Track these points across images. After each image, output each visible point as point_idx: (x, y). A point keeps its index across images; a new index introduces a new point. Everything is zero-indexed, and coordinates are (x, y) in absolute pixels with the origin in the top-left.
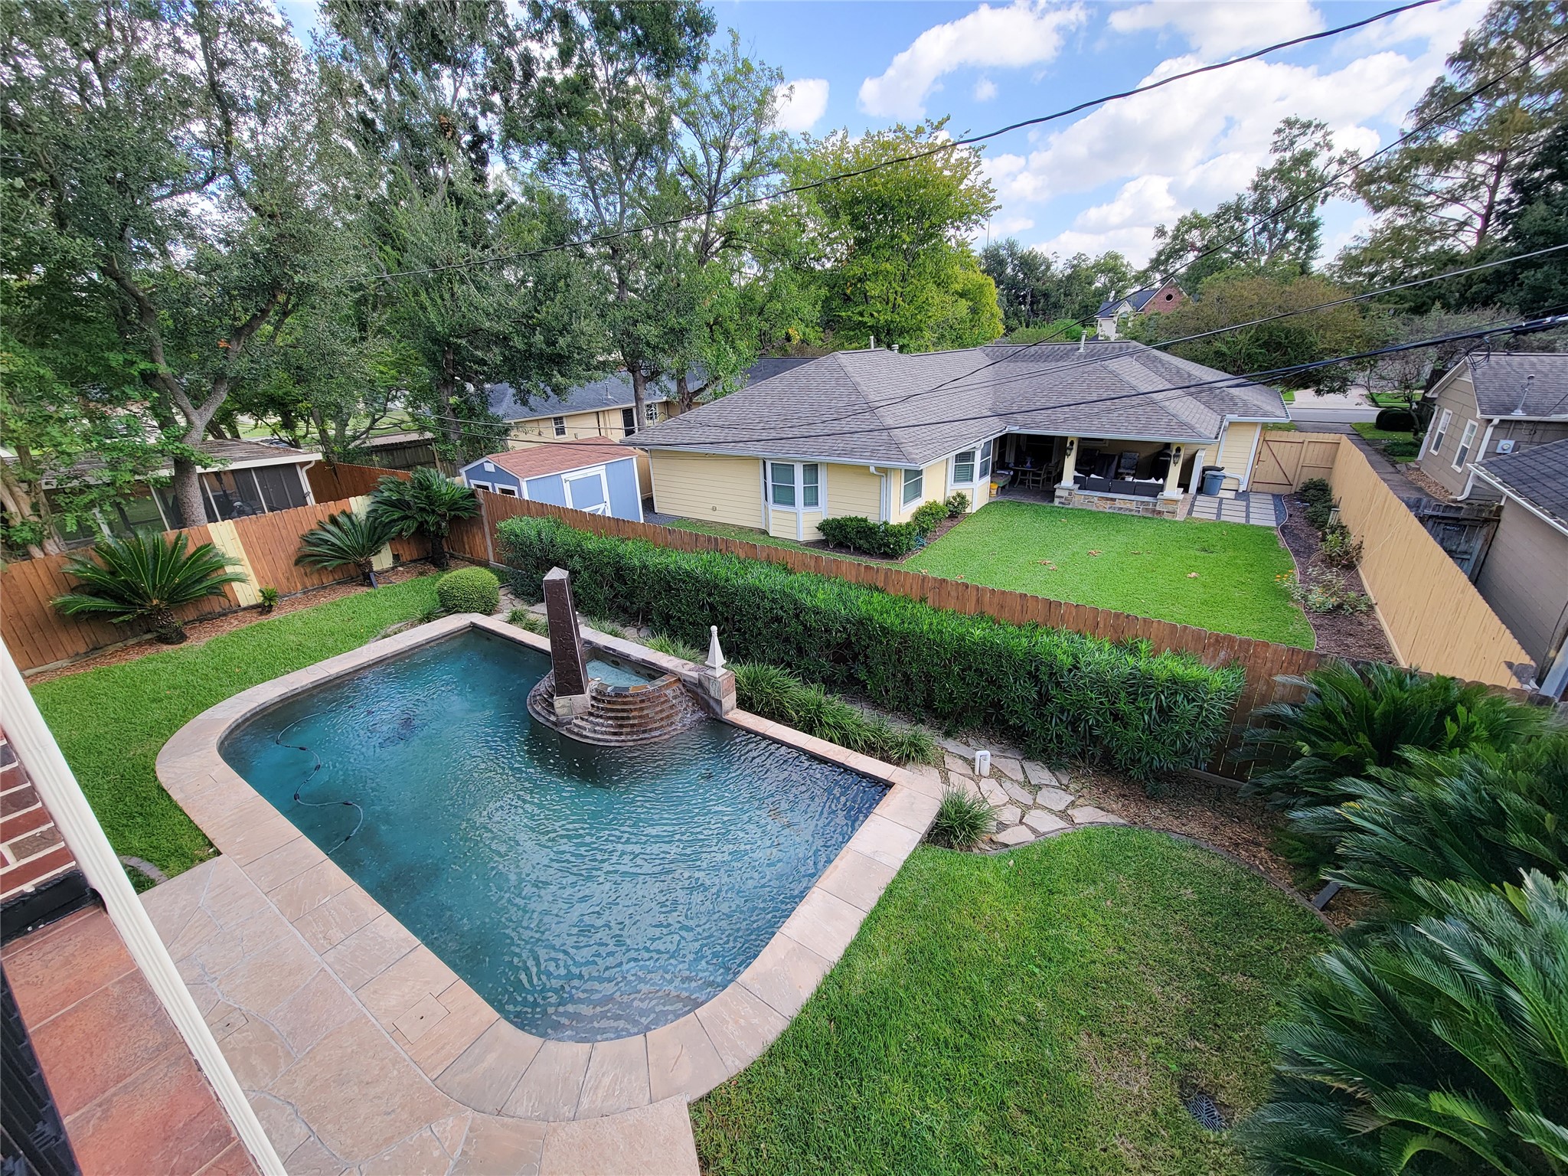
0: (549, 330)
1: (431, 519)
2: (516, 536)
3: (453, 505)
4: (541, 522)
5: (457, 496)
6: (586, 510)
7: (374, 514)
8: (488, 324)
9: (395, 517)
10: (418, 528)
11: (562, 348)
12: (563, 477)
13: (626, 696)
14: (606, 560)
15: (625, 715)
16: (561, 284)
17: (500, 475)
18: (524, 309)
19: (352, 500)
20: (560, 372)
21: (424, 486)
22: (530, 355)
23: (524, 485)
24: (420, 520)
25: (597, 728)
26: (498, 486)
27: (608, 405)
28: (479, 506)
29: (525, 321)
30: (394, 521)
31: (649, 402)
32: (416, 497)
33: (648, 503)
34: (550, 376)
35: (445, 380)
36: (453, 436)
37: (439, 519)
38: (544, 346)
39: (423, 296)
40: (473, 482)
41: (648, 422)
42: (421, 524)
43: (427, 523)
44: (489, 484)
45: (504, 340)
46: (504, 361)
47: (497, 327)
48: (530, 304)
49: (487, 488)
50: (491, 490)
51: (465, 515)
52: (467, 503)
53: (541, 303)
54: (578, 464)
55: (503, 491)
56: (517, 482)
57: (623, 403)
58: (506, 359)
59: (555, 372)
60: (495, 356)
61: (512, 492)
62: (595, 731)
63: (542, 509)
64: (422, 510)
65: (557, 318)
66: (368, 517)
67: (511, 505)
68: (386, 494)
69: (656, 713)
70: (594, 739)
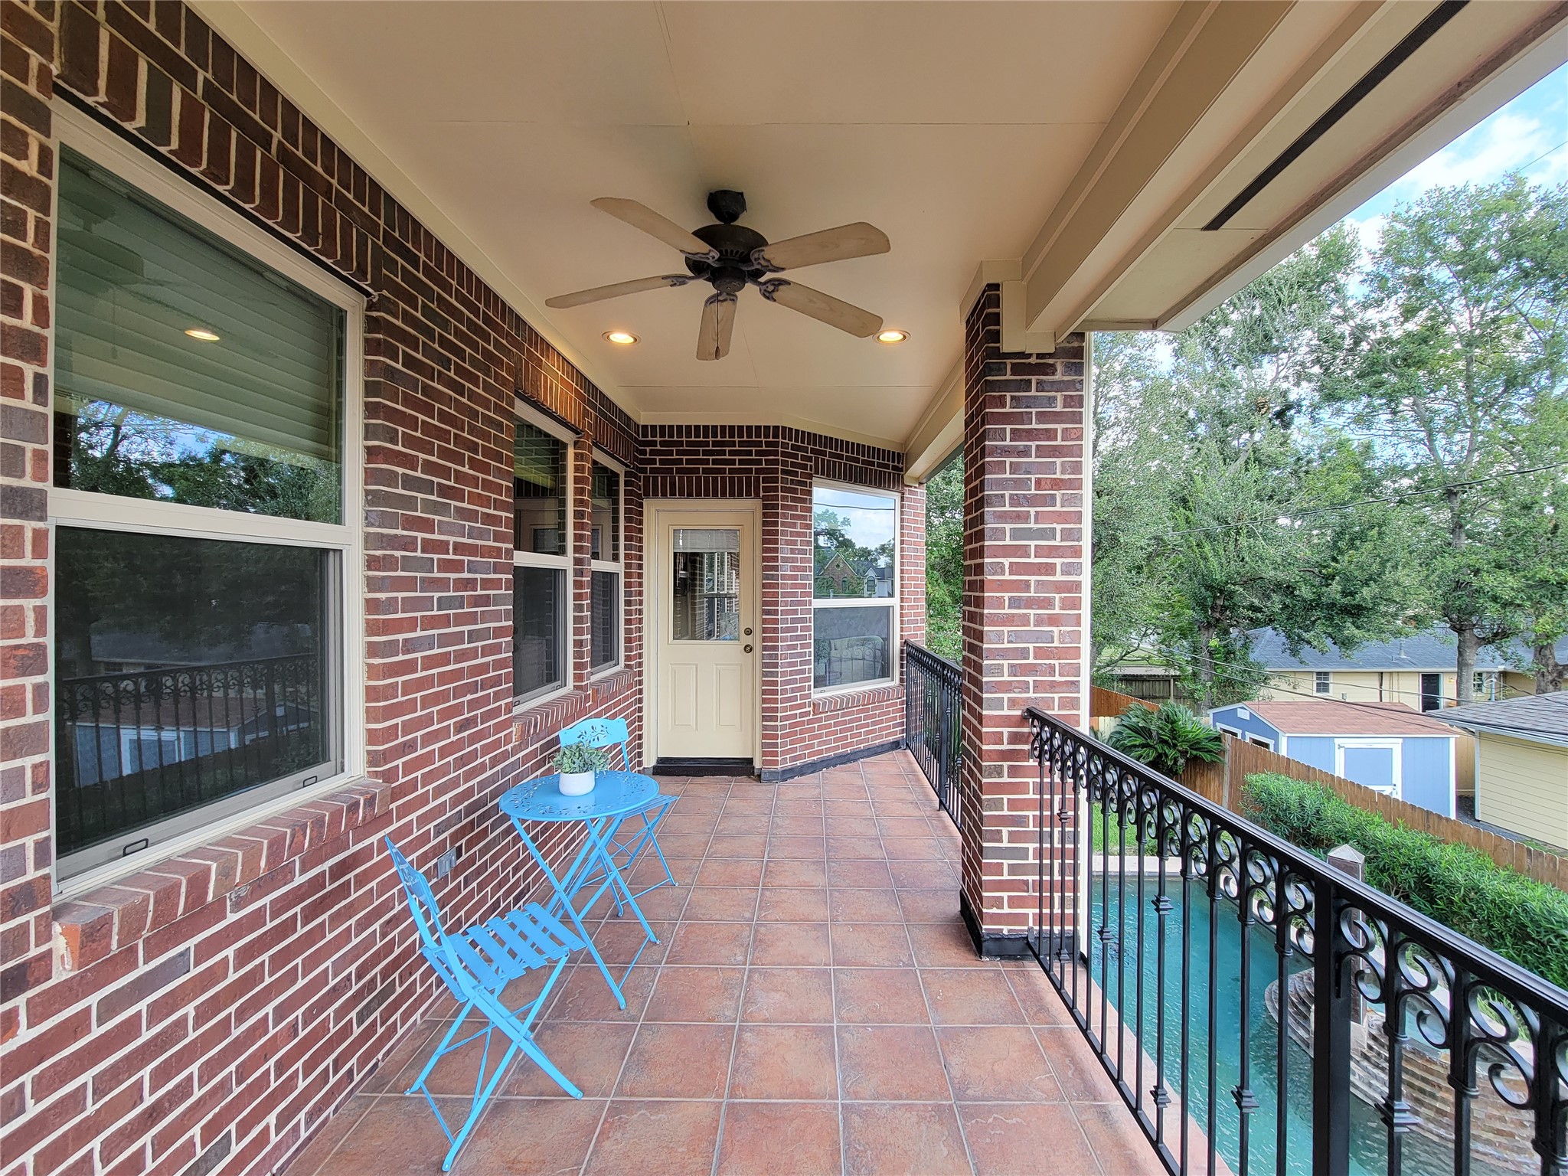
0: (1347, 579)
1: (1171, 753)
2: (1270, 794)
3: (1195, 745)
4: (1305, 788)
5: (1201, 736)
6: (1370, 787)
7: (1117, 736)
8: (1272, 573)
9: (1137, 743)
10: (1155, 759)
11: (1364, 600)
12: (1337, 741)
13: (1430, 1061)
14: (1402, 860)
15: (1428, 1088)
16: (1375, 532)
17: (1254, 723)
18: (1317, 558)
19: (1101, 718)
20: (1353, 623)
21: (1170, 720)
22: (1317, 605)
23: (1283, 742)
24: (1160, 751)
25: (1373, 1082)
26: (1249, 735)
27: (1401, 666)
28: (1223, 752)
29: (1316, 570)
30: (1135, 746)
31: (1480, 670)
32: (1161, 728)
33: (1466, 804)
34: (1339, 628)
35: (1208, 623)
36: (1203, 677)
37: (1178, 754)
38: (1338, 596)
39: (1207, 548)
40: (1219, 726)
41: (1474, 695)
42: (1160, 756)
43: (1167, 756)
44: (1239, 732)
45: (1289, 590)
46: (1282, 609)
47: (1281, 576)
48: (1327, 554)
49: (1235, 734)
50: (1239, 737)
51: (1207, 757)
52: (1210, 745)
53: (1341, 552)
54: (1360, 731)
55: (1256, 742)
56: (1275, 736)
57: (1425, 666)
58: (1285, 607)
59: (1348, 624)
60: (1276, 602)
61: (1267, 746)
62: (1370, 1085)
63: (1307, 773)
64: (1165, 742)
65: (1361, 567)
66: (1111, 737)
67: (1264, 759)
68: (1134, 720)
69: (1490, 1117)
70: (1366, 1095)
